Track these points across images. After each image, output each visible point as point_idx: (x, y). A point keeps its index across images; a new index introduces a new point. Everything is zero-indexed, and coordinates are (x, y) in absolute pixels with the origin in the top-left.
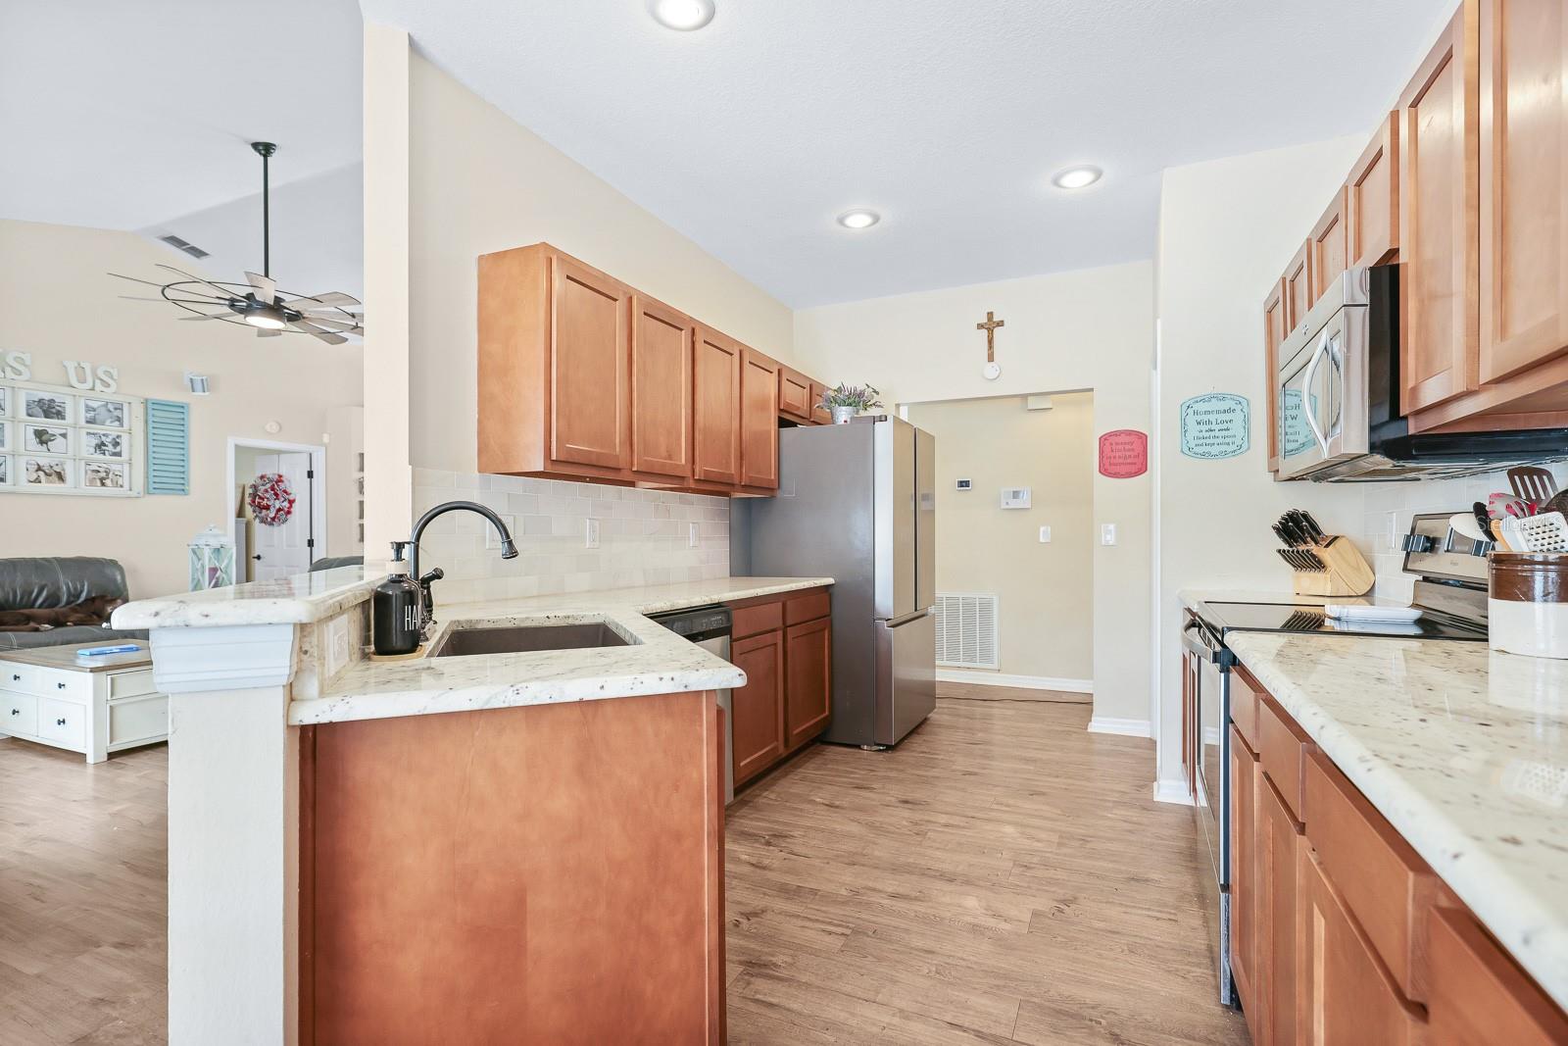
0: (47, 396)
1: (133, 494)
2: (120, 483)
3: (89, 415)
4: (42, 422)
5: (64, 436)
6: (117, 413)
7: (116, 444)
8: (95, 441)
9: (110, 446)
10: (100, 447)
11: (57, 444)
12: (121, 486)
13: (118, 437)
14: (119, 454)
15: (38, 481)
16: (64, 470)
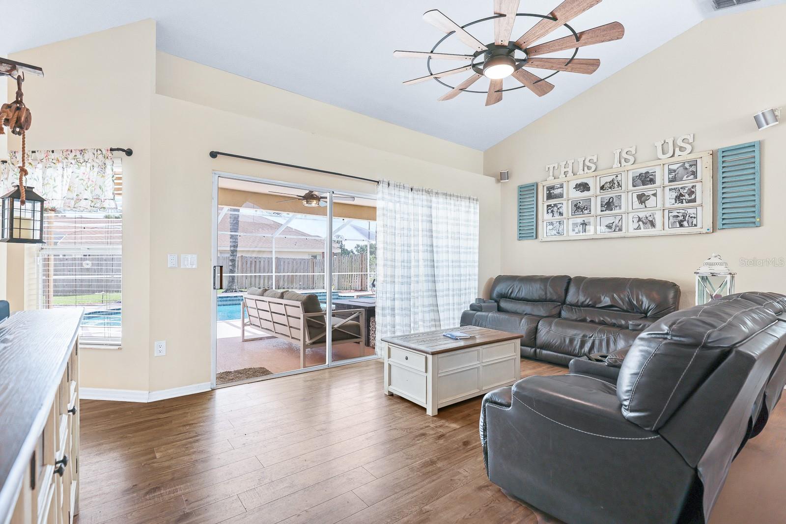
0: (643, 171)
1: (704, 230)
2: (695, 222)
3: (671, 176)
4: (641, 189)
5: (655, 195)
6: (693, 168)
7: (691, 193)
8: (674, 194)
9: (687, 196)
10: (679, 198)
11: (651, 202)
12: (696, 225)
13: (693, 187)
14: (694, 201)
15: (639, 228)
16: (654, 218)
